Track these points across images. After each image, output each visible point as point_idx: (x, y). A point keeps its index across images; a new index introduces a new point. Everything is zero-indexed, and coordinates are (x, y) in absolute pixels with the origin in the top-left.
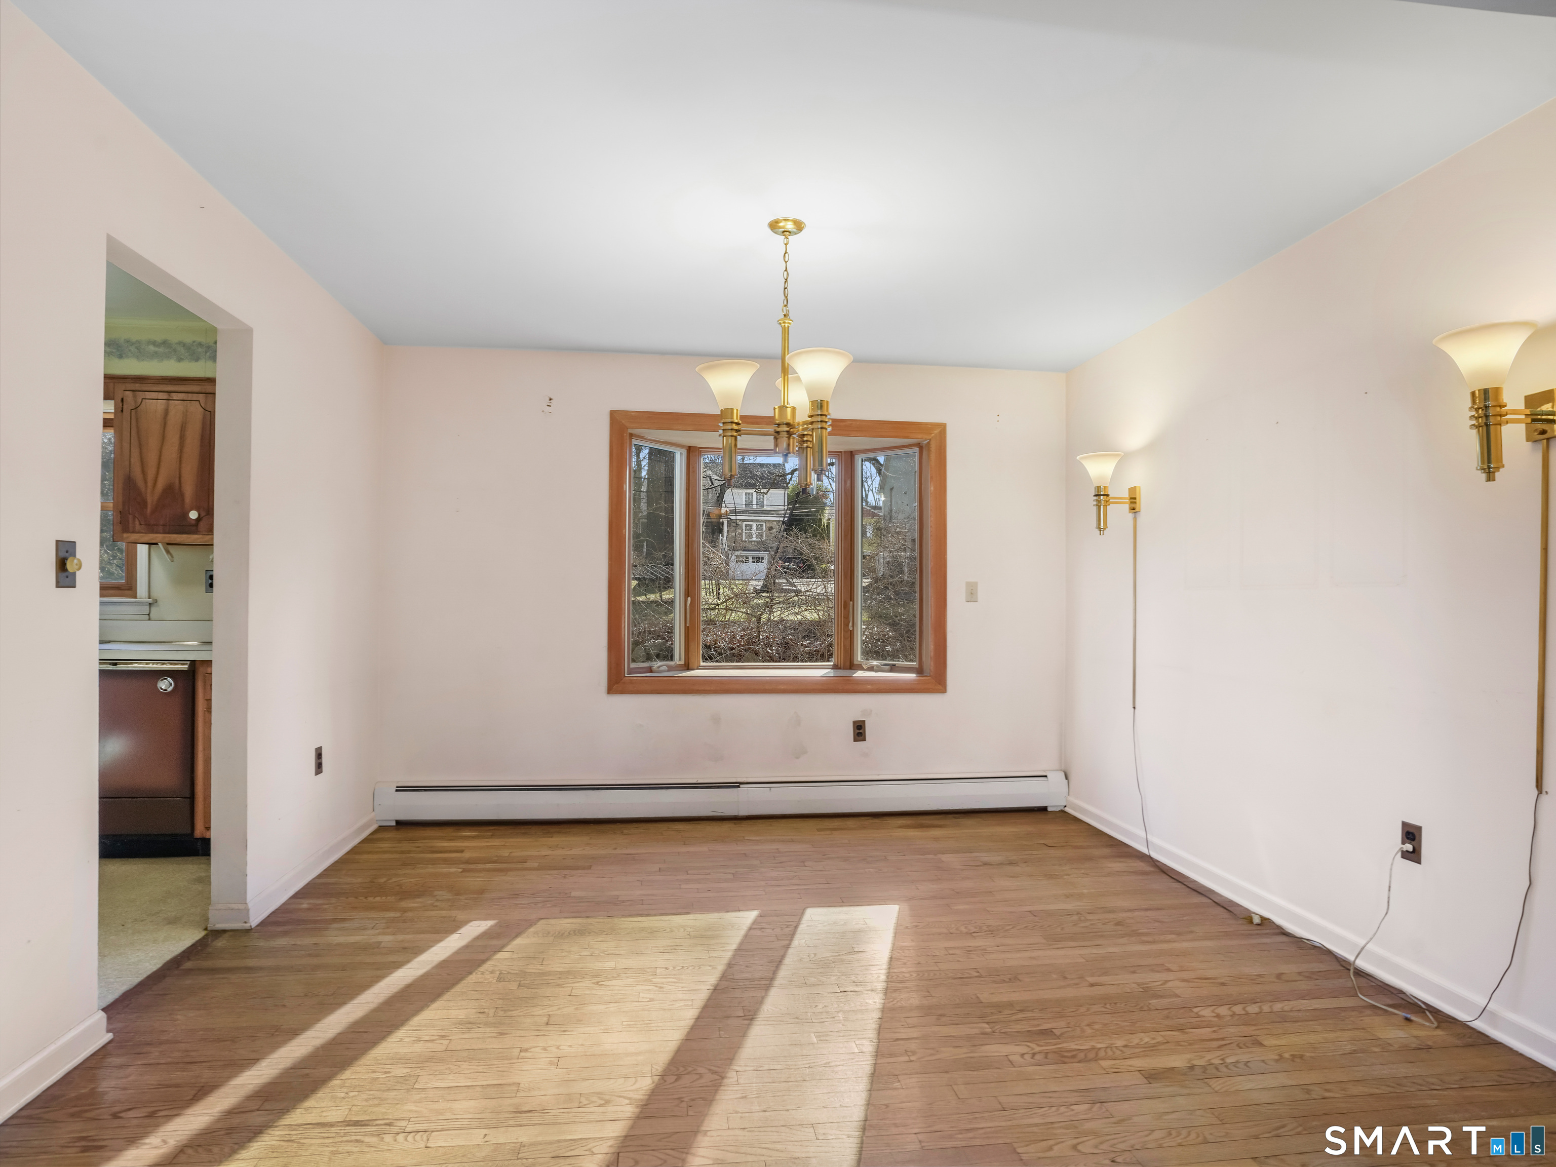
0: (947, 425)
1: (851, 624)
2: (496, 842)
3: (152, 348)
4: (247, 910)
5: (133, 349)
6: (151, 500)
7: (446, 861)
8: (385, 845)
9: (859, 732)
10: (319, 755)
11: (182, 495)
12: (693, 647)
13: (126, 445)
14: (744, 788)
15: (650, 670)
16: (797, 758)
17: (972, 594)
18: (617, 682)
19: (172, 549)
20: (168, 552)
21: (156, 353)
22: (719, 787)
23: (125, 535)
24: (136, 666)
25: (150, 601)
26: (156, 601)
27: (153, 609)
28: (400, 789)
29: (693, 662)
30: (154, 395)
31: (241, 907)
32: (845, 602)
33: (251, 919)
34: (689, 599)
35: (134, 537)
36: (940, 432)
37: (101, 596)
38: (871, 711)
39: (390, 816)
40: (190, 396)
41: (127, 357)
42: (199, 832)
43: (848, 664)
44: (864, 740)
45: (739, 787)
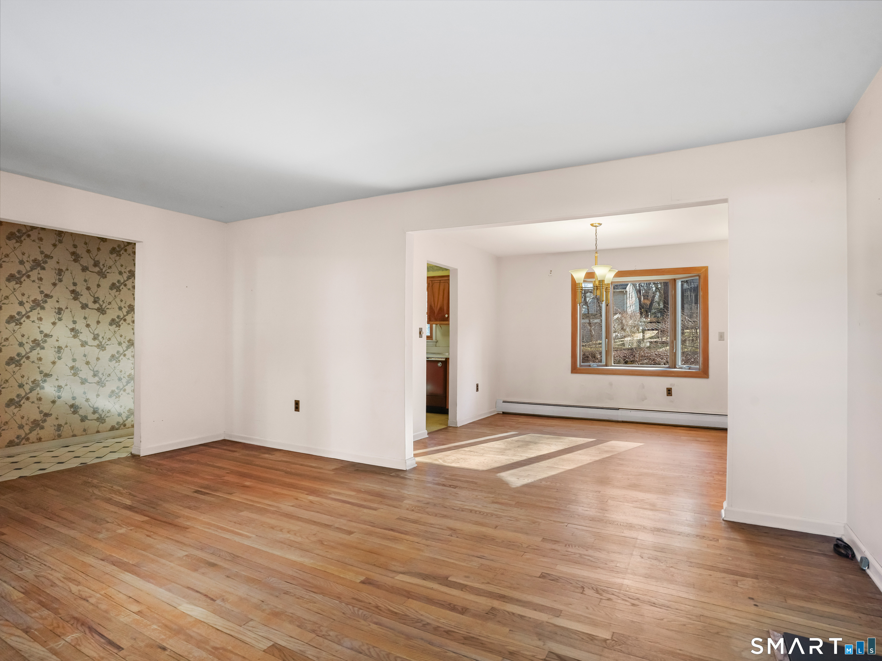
0: (709, 267)
1: (675, 350)
2: (528, 419)
3: (436, 268)
4: (457, 422)
5: (431, 269)
6: (436, 312)
7: (512, 421)
8: (497, 417)
9: (669, 392)
10: (477, 386)
11: (444, 310)
12: (609, 358)
13: (430, 296)
14: (620, 411)
15: (590, 366)
16: (643, 401)
17: (722, 337)
18: (574, 369)
19: (441, 325)
20: (440, 326)
21: (437, 269)
22: (611, 409)
23: (430, 322)
24: (433, 359)
25: (436, 341)
26: (438, 341)
27: (437, 343)
28: (504, 402)
29: (609, 363)
30: (436, 281)
31: (455, 421)
32: (672, 341)
33: (458, 425)
34: (607, 340)
35: (432, 322)
36: (705, 270)
37: (427, 340)
38: (674, 384)
39: (501, 410)
40: (445, 281)
41: (430, 271)
42: (447, 408)
43: (674, 366)
44: (671, 395)
45: (618, 410)
